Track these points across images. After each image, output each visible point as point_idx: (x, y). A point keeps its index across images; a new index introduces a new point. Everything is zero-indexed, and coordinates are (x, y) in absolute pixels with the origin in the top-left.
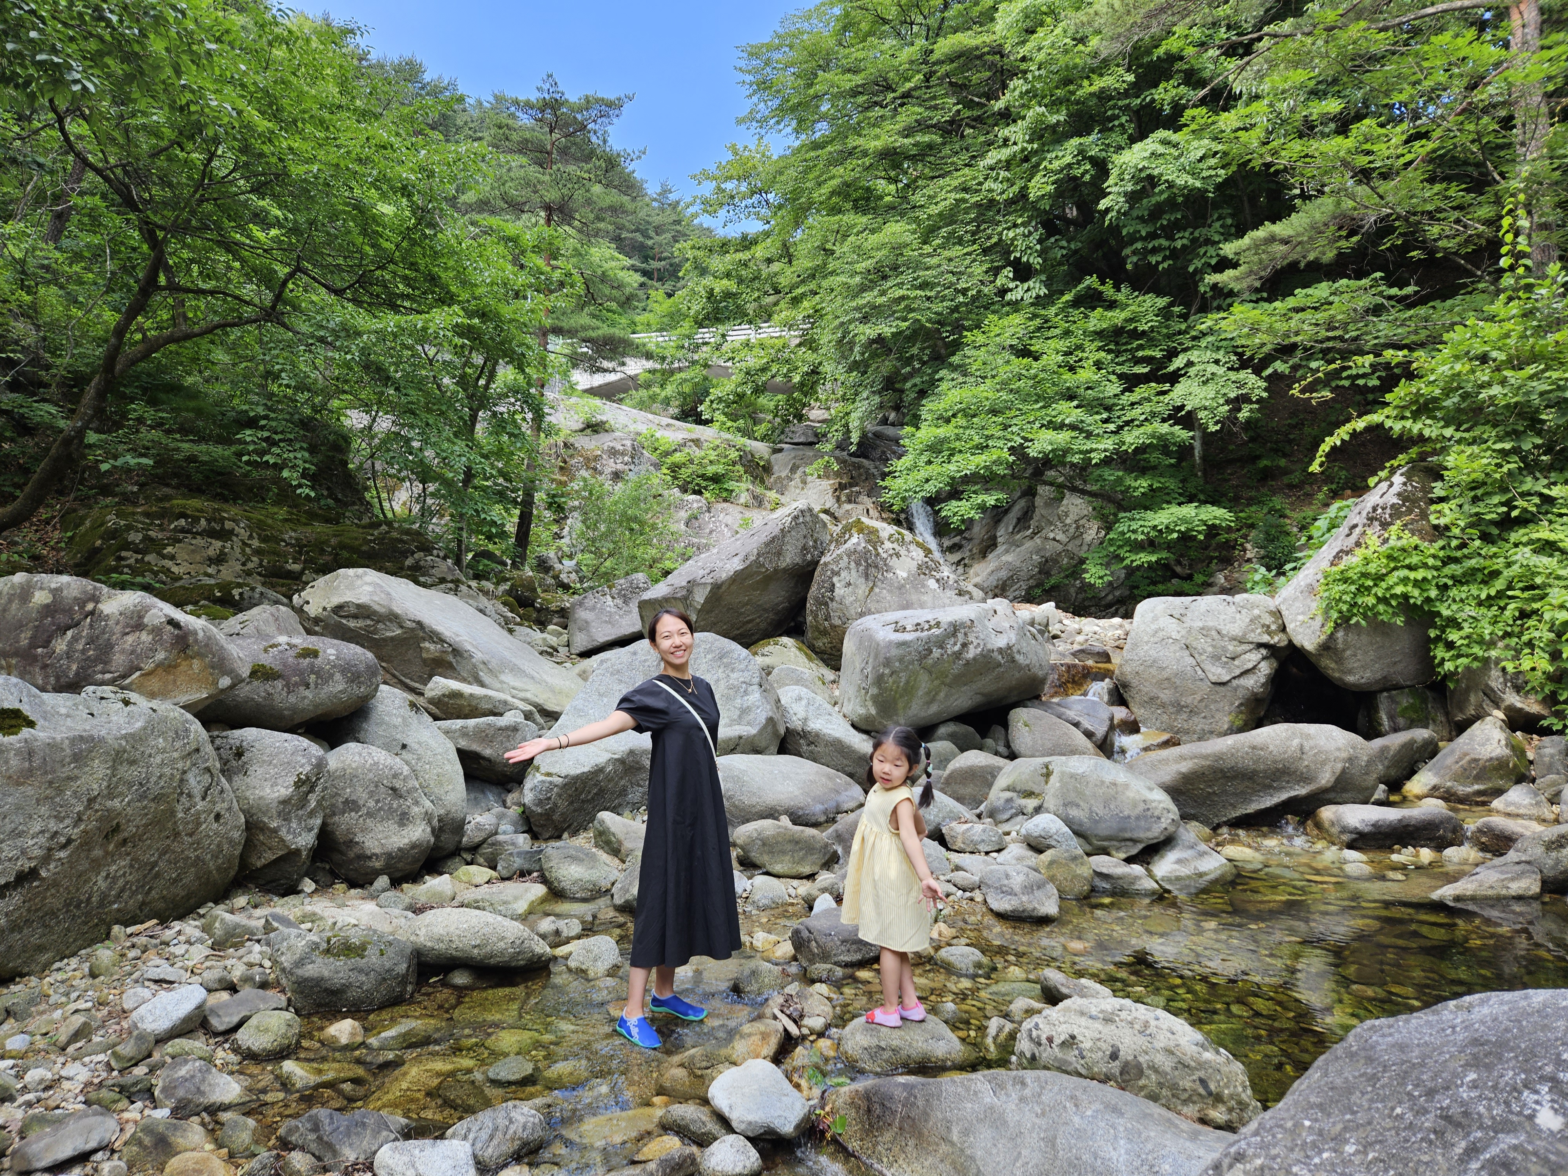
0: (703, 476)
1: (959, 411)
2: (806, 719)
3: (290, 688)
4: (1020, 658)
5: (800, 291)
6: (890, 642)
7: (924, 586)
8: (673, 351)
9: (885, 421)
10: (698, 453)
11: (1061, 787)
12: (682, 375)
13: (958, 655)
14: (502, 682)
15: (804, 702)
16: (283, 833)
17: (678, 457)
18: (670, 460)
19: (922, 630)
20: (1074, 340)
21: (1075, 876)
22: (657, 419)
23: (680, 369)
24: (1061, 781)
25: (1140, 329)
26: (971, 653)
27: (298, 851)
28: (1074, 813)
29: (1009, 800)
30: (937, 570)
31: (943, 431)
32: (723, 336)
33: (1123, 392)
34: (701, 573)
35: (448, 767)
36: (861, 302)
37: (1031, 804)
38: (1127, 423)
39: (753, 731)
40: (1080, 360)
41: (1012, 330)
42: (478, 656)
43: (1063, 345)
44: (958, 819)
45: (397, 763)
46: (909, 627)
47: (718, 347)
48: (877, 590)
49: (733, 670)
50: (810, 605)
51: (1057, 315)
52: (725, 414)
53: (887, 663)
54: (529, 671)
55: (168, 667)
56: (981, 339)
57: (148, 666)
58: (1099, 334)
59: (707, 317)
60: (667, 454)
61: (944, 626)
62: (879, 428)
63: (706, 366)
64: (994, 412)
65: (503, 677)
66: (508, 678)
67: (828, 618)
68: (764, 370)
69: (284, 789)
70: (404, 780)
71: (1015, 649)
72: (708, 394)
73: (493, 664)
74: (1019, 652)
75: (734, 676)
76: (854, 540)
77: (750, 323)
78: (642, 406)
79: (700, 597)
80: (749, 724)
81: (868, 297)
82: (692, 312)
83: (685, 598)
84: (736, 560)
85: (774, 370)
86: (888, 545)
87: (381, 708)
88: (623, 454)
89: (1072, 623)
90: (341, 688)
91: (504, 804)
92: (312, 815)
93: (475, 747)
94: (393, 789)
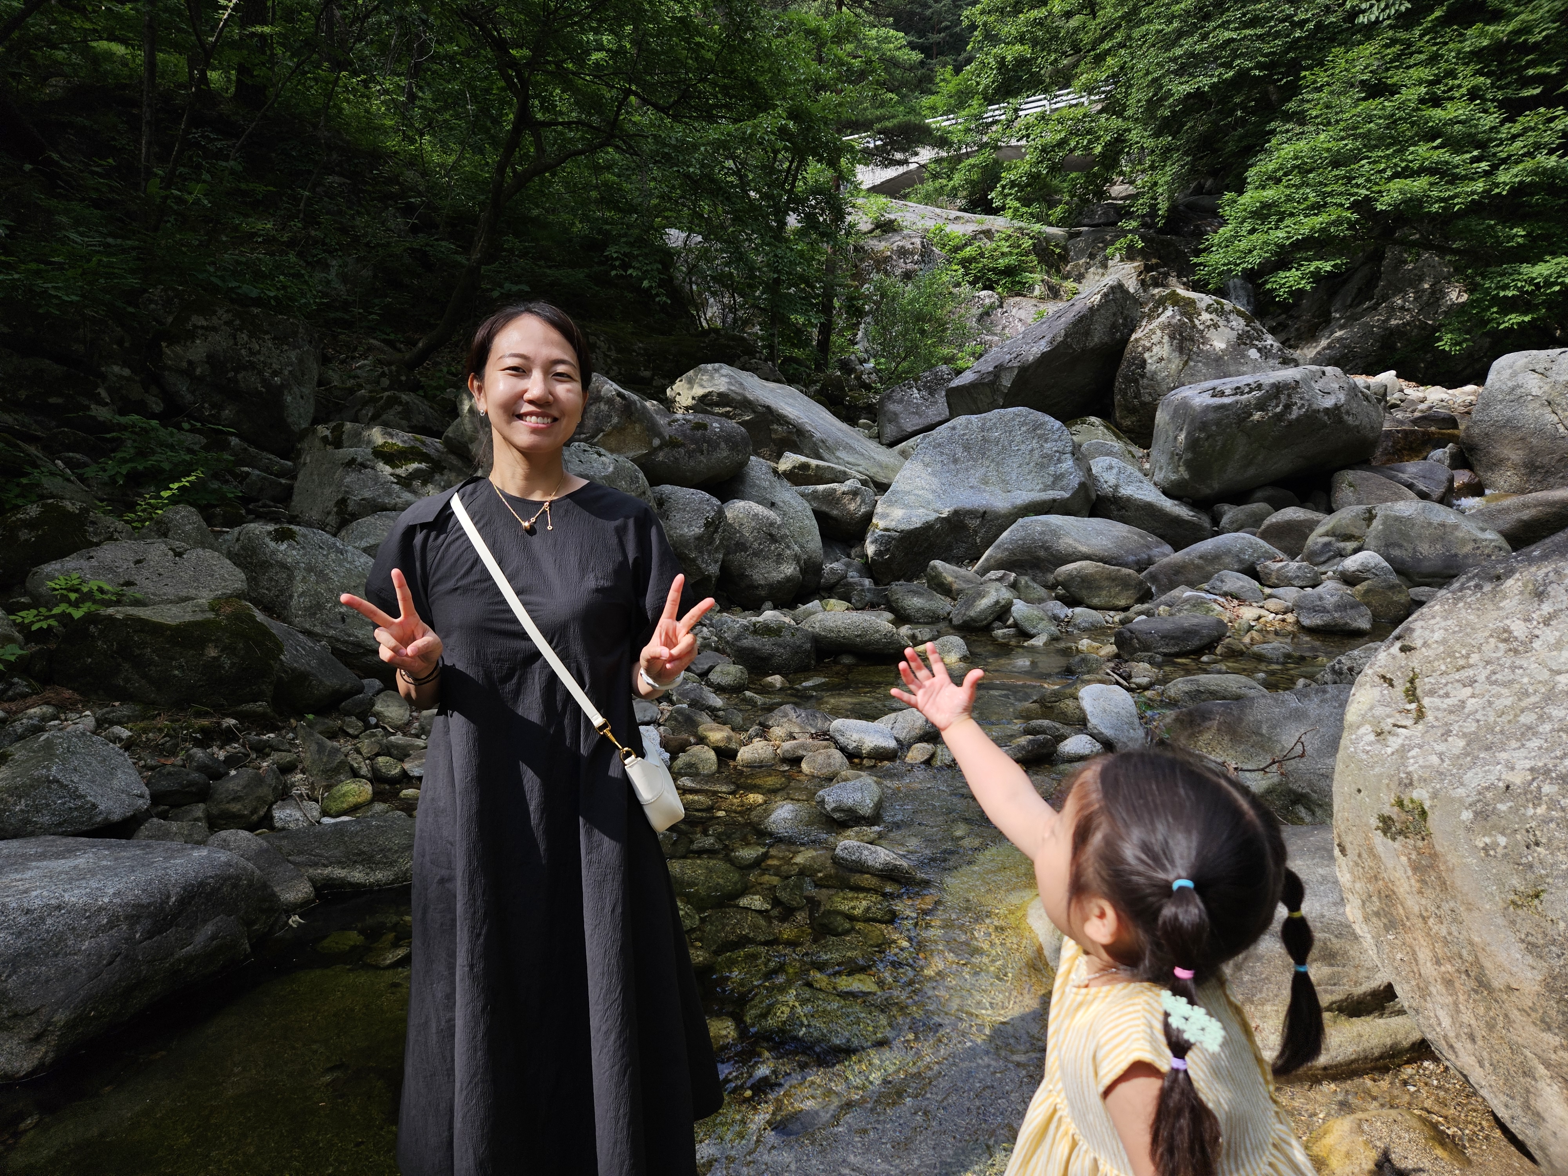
0: (994, 270)
1: (1294, 167)
2: (1117, 486)
3: (690, 454)
4: (1350, 420)
5: (1106, 45)
6: (1208, 406)
7: (1244, 356)
8: (961, 136)
9: (1199, 190)
10: (990, 245)
11: (1384, 530)
12: (971, 161)
13: (1279, 417)
14: (838, 458)
15: (1115, 471)
16: (699, 561)
17: (968, 251)
18: (961, 255)
19: (1242, 394)
20: (1443, 65)
21: (1392, 603)
22: (943, 213)
23: (968, 155)
24: (1384, 523)
25: (1532, 40)
26: (1295, 413)
27: (709, 576)
28: (1396, 552)
29: (1327, 545)
30: (1260, 339)
31: (1270, 194)
32: (1016, 110)
33: (1502, 123)
34: (1008, 357)
35: (807, 522)
36: (1178, 52)
37: (1350, 545)
38: (1504, 161)
39: (1066, 495)
40: (1451, 89)
41: (1363, 62)
42: (818, 435)
43: (1426, 73)
44: (1274, 559)
45: (771, 514)
46: (1227, 392)
47: (1009, 123)
48: (1192, 364)
49: (1046, 441)
50: (1119, 382)
51: (1421, 36)
52: (1017, 199)
53: (1204, 426)
54: (858, 448)
55: (619, 429)
56: (1323, 78)
57: (608, 428)
58: (1477, 55)
59: (997, 90)
60: (957, 249)
61: (1266, 388)
62: (1192, 198)
63: (996, 148)
64: (1336, 164)
65: (838, 454)
66: (842, 454)
67: (1137, 395)
68: (1062, 143)
69: (697, 529)
70: (779, 527)
71: (1343, 410)
72: (999, 179)
73: (830, 442)
74: (1348, 413)
75: (1048, 445)
76: (1169, 313)
77: (1045, 91)
78: (928, 199)
79: (1007, 382)
80: (1062, 489)
81: (1187, 44)
82: (981, 88)
83: (992, 383)
84: (1043, 342)
85: (1073, 144)
86: (1205, 316)
87: (752, 473)
88: (912, 253)
89: (1413, 392)
90: (725, 454)
91: (849, 556)
92: (717, 550)
93: (824, 508)
94: (771, 535)
